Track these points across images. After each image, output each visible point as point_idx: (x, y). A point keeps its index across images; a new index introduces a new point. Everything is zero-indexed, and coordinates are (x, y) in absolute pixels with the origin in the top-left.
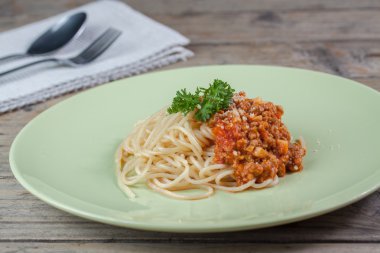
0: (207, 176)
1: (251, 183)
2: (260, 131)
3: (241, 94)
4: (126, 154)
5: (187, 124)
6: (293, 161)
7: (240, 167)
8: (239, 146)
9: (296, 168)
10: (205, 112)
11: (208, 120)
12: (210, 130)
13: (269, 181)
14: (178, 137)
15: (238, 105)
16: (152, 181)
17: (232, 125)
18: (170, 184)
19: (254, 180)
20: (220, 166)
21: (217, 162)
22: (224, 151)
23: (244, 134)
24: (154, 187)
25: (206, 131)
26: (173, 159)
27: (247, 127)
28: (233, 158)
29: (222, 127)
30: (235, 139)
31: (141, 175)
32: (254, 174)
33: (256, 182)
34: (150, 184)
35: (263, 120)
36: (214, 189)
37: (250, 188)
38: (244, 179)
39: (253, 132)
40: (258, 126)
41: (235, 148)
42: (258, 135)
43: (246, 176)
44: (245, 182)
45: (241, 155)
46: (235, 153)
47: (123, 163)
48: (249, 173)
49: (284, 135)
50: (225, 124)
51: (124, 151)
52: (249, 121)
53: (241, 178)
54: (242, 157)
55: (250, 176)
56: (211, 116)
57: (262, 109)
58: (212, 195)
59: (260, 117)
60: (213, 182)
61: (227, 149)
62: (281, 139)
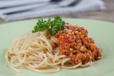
0: (56, 62)
1: (80, 64)
2: (81, 39)
4: (10, 54)
7: (74, 56)
8: (72, 46)
9: (99, 57)
11: (55, 34)
13: (89, 63)
14: (39, 43)
15: (68, 28)
16: (27, 65)
18: (37, 66)
20: (64, 56)
22: (65, 49)
23: (74, 40)
27: (75, 37)
28: (70, 51)
29: (63, 37)
30: (70, 42)
32: (81, 59)
33: (83, 64)
34: (26, 67)
35: (82, 34)
36: (60, 68)
37: (79, 67)
38: (76, 62)
39: (78, 39)
40: (80, 37)
41: (71, 47)
42: (81, 41)
43: (77, 61)
44: (77, 64)
45: (74, 50)
46: (71, 49)
47: (9, 58)
48: (80, 59)
49: (92, 42)
51: (9, 53)
52: (75, 34)
54: (75, 51)
56: (57, 32)
57: (80, 29)
58: (60, 71)
59: (80, 33)
60: (60, 65)
61: (66, 47)
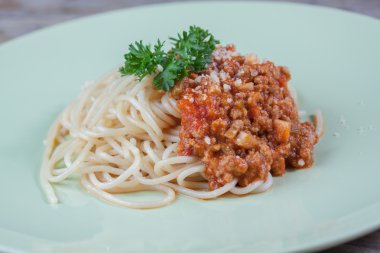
0: (166, 173)
1: (230, 186)
2: (248, 107)
3: (229, 48)
4: (63, 131)
5: (141, 94)
6: (297, 152)
7: (213, 162)
8: (214, 129)
9: (301, 163)
10: (168, 77)
11: (172, 89)
12: (174, 103)
13: (257, 184)
14: (129, 112)
15: (220, 65)
16: (87, 176)
17: (205, 97)
18: (111, 183)
19: (234, 182)
20: (185, 159)
21: (181, 153)
22: (192, 137)
23: (223, 111)
24: (89, 186)
25: (169, 105)
26: (120, 144)
27: (230, 100)
28: (205, 147)
29: (192, 100)
30: (210, 119)
31: (71, 168)
32: (234, 174)
33: (238, 185)
34: (84, 181)
35: (256, 90)
36: (176, 193)
37: (228, 194)
38: (220, 181)
39: (236, 107)
40: (246, 98)
41: (209, 133)
42: (246, 112)
43: (222, 176)
44: (221, 185)
45: (217, 143)
46: (207, 140)
47: (57, 143)
48: (227, 172)
49: (288, 114)
50: (195, 96)
51: (61, 127)
52: (234, 91)
53: (216, 179)
54: (217, 148)
55: (227, 176)
56: (176, 82)
57: (254, 73)
58: (172, 202)
59: (250, 85)
60: (174, 182)
61: (196, 134)
62: (281, 118)
